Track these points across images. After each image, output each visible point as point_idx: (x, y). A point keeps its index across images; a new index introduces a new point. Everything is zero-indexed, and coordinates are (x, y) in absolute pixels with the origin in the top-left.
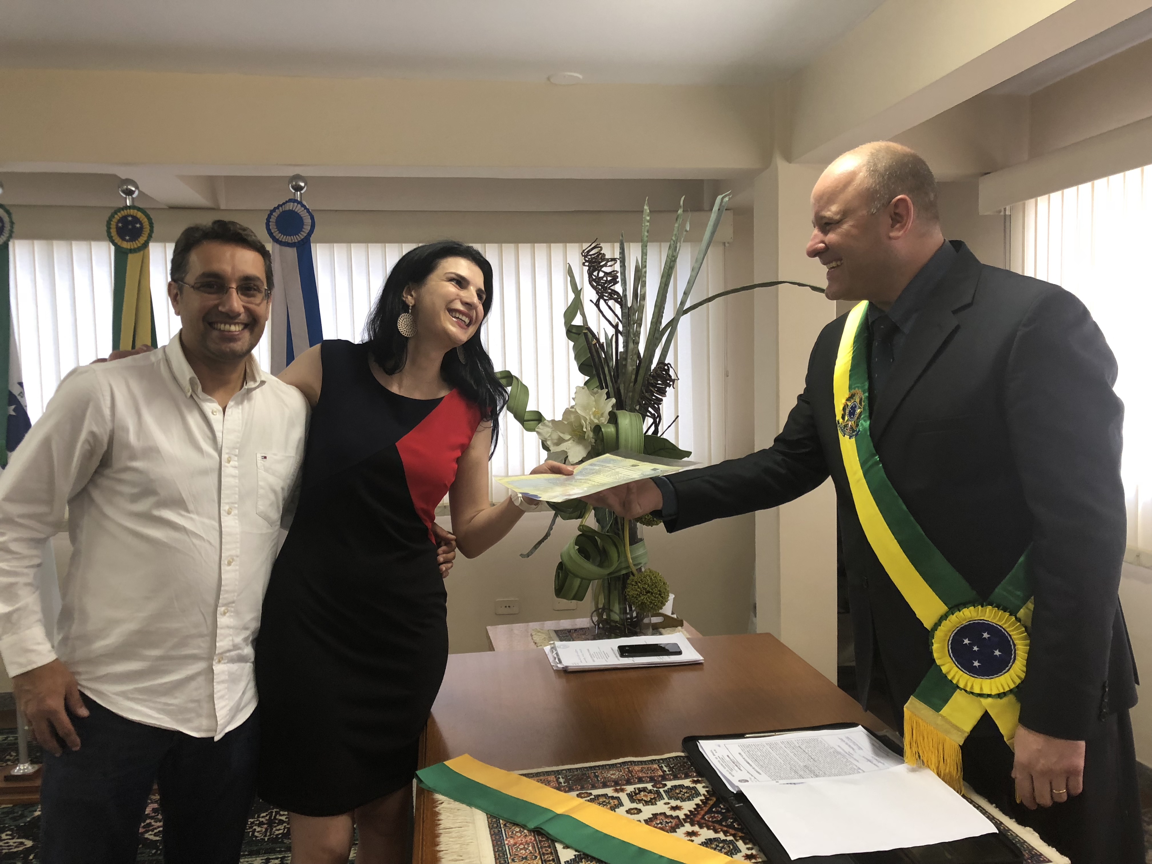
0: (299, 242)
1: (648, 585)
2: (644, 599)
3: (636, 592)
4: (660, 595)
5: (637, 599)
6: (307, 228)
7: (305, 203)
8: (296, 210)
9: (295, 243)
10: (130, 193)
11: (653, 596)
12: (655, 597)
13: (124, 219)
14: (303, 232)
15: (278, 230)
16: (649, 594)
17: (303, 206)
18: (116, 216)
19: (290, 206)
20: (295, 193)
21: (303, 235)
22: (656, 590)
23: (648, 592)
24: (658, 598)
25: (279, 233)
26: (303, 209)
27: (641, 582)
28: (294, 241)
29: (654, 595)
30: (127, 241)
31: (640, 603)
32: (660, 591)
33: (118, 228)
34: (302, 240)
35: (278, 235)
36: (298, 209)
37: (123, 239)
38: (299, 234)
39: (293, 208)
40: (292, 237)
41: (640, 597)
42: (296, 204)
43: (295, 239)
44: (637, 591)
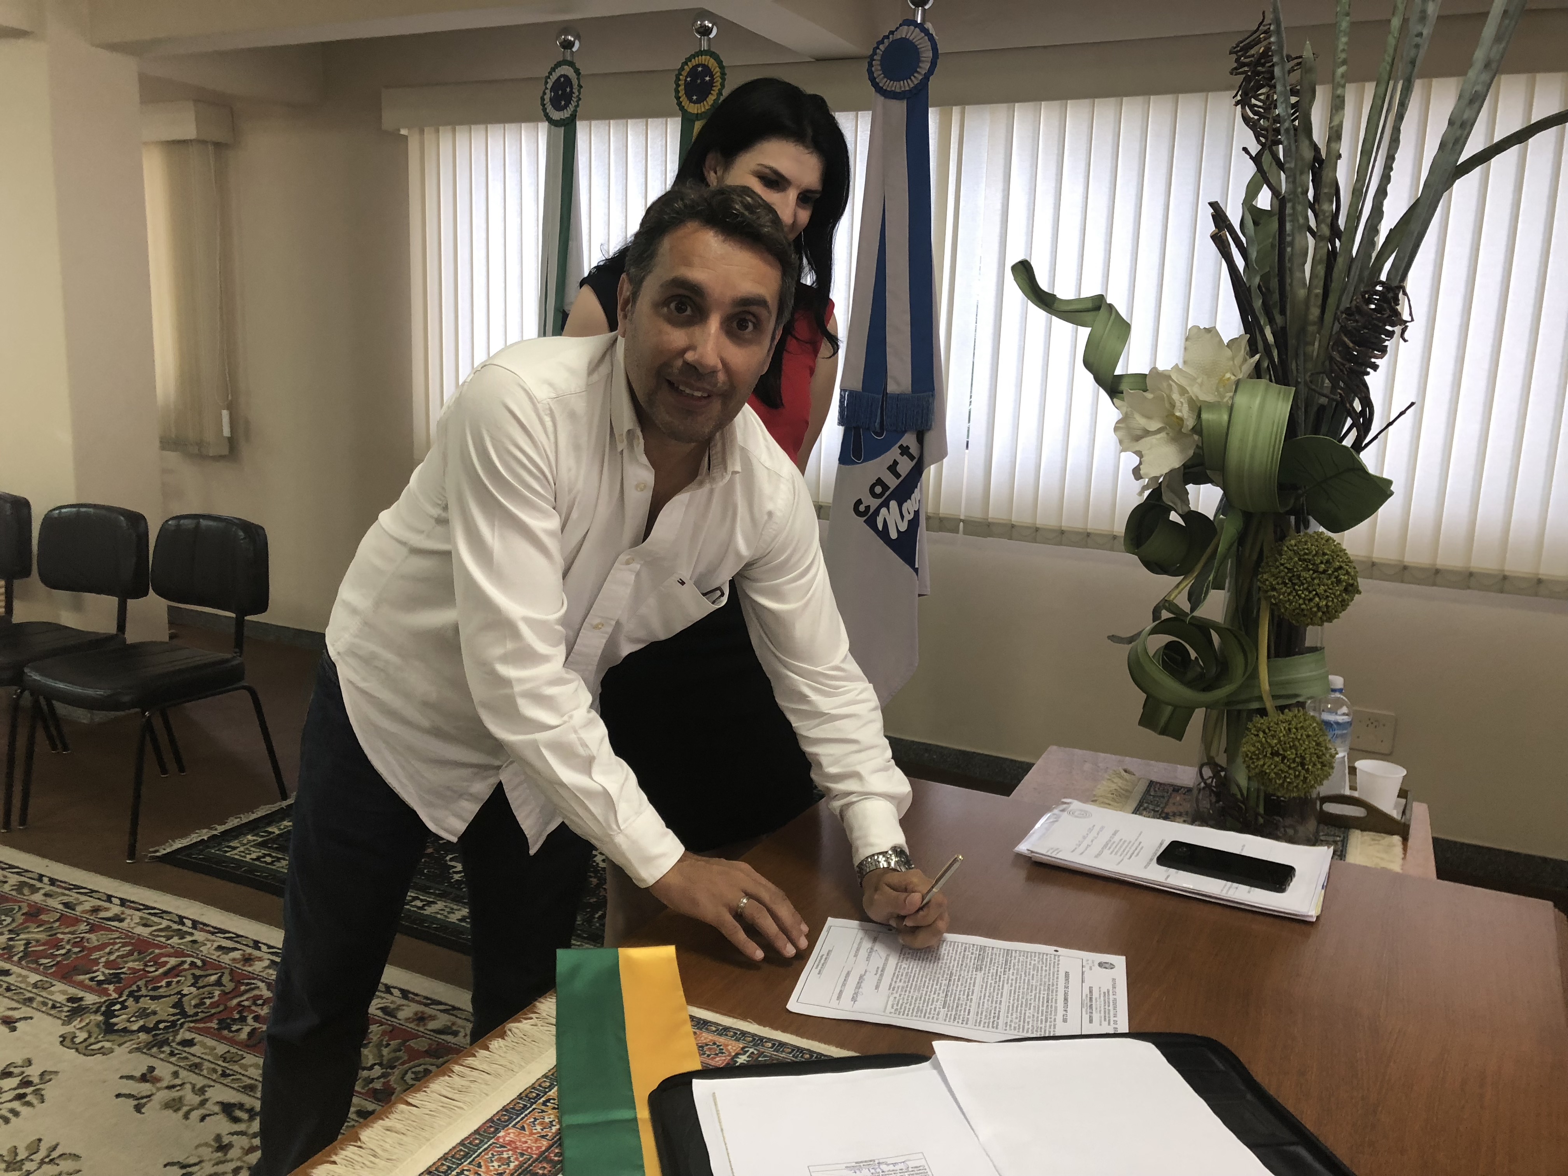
0: (910, 91)
1: (1280, 741)
2: (1264, 764)
3: (1253, 749)
4: (1303, 765)
5: (1253, 763)
6: (925, 66)
7: (929, 25)
8: (911, 38)
9: (905, 92)
10: (706, 31)
11: (1285, 764)
12: (1289, 767)
13: (693, 72)
14: (918, 72)
15: (883, 73)
16: (1277, 759)
17: (926, 32)
18: (686, 67)
19: (905, 32)
20: (915, 9)
21: (917, 78)
22: (1292, 753)
23: (1275, 754)
24: (1294, 769)
25: (885, 77)
26: (923, 35)
27: (1267, 731)
28: (903, 89)
29: (1286, 761)
30: (695, 103)
31: (1257, 770)
32: (1303, 758)
33: (687, 84)
34: (916, 86)
35: (883, 82)
36: (915, 35)
37: (691, 101)
38: (912, 77)
39: (907, 33)
40: (902, 82)
41: (1258, 759)
42: (912, 28)
43: (905, 85)
44: (1254, 746)
